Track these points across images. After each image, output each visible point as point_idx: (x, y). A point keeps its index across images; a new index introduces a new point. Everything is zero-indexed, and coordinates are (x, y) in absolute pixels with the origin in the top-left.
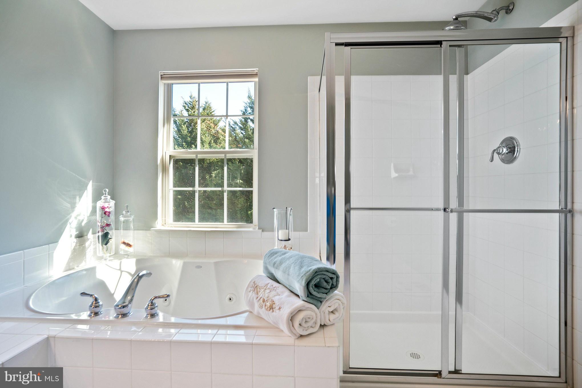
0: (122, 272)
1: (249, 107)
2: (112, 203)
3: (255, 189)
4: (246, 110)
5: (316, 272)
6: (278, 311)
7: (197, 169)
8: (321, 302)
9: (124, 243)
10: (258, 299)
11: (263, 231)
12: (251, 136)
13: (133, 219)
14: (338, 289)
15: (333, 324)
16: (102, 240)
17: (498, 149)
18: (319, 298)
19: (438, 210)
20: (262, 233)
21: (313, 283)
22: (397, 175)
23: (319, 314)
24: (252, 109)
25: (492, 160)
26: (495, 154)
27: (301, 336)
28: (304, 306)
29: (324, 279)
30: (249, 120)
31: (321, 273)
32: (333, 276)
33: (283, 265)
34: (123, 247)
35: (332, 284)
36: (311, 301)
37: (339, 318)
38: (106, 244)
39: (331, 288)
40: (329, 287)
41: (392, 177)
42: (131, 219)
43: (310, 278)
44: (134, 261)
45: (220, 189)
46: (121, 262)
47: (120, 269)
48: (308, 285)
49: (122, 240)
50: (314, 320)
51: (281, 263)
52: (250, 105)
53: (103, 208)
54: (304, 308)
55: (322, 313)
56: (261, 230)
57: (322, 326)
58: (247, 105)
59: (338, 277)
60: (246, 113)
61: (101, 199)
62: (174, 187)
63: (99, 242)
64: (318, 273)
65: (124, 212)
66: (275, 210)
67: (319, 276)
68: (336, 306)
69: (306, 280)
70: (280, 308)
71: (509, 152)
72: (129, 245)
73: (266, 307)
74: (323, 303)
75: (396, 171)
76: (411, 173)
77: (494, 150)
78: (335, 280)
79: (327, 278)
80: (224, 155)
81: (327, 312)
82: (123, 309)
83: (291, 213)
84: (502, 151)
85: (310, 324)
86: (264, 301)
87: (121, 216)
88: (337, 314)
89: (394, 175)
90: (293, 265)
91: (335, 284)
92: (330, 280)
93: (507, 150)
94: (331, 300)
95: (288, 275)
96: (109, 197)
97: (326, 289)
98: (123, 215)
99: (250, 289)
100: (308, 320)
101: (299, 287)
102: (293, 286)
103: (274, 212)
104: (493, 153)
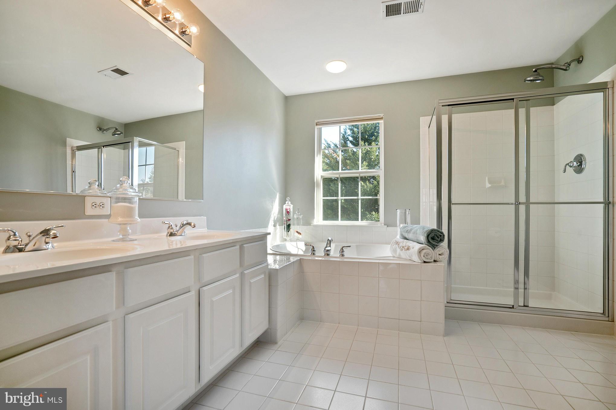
0: (298, 249)
1: (349, 129)
2: (292, 206)
3: (381, 197)
4: (345, 132)
5: (432, 231)
6: (413, 249)
7: (340, 184)
8: (435, 248)
9: (297, 232)
10: (399, 247)
11: (387, 227)
12: (351, 157)
13: (302, 217)
14: (444, 242)
15: (441, 261)
16: (286, 229)
17: (570, 163)
18: (434, 244)
19: (512, 204)
20: (387, 228)
21: (430, 236)
22: (490, 185)
23: (433, 253)
24: (351, 132)
25: (565, 171)
26: (567, 166)
27: (425, 262)
28: (425, 247)
29: (436, 235)
30: (348, 142)
31: (435, 231)
32: (441, 234)
33: (413, 231)
34: (296, 234)
35: (441, 239)
36: (430, 245)
37: (444, 258)
38: (288, 232)
39: (440, 241)
40: (439, 240)
41: (487, 187)
42: (301, 217)
43: (429, 233)
44: (303, 243)
45: (356, 198)
46: (297, 243)
47: (297, 247)
48: (428, 236)
49: (296, 230)
50: (431, 256)
51: (411, 230)
52: (350, 127)
53: (286, 209)
54: (426, 248)
55: (435, 254)
56: (386, 226)
57: (435, 261)
58: (346, 128)
59: (444, 236)
60: (345, 136)
61: (286, 203)
62: (324, 196)
63: (285, 231)
64: (433, 231)
65: (296, 212)
66: (398, 210)
67: (434, 233)
68: (443, 251)
69: (427, 234)
70: (413, 248)
71: (579, 166)
72: (300, 233)
73: (405, 249)
74: (436, 249)
75: (490, 183)
76: (503, 183)
77: (567, 164)
78: (442, 237)
79: (438, 235)
80: (358, 174)
81: (438, 254)
82: (327, 252)
83: (409, 212)
84: (573, 164)
85: (429, 257)
86: (403, 247)
87: (295, 214)
88: (443, 256)
89: (488, 185)
90: (419, 229)
91: (442, 239)
92: (439, 237)
93: (577, 164)
94: (440, 248)
95: (416, 234)
96: (290, 202)
97: (438, 241)
98: (296, 214)
99: (393, 244)
100: (428, 255)
101: (423, 239)
102: (419, 239)
103: (397, 212)
104: (566, 167)
